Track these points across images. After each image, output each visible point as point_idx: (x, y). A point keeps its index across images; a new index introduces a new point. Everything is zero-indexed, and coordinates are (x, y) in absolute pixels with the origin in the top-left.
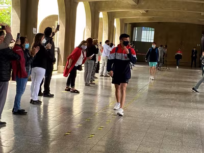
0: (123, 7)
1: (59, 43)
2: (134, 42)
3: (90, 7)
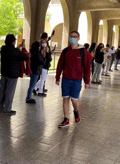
3: (92, 16)
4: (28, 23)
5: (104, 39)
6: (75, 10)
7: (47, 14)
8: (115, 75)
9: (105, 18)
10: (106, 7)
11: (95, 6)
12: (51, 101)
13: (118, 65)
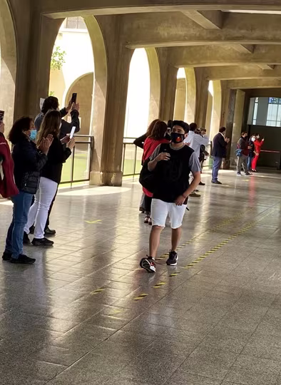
0: (224, 59)
1: (94, 127)
2: (251, 126)
3: (159, 58)
4: (10, 73)
5: (189, 112)
6: (121, 45)
7: (54, 50)
8: (214, 195)
9: (190, 62)
10: (191, 39)
11: (166, 34)
12: (64, 258)
13: (220, 172)
